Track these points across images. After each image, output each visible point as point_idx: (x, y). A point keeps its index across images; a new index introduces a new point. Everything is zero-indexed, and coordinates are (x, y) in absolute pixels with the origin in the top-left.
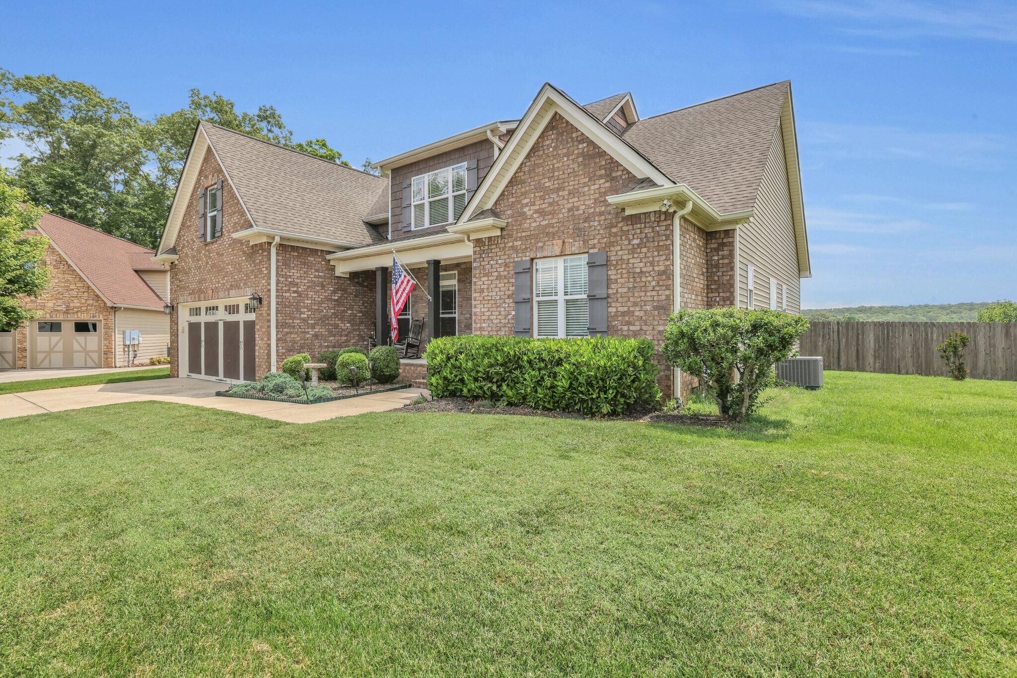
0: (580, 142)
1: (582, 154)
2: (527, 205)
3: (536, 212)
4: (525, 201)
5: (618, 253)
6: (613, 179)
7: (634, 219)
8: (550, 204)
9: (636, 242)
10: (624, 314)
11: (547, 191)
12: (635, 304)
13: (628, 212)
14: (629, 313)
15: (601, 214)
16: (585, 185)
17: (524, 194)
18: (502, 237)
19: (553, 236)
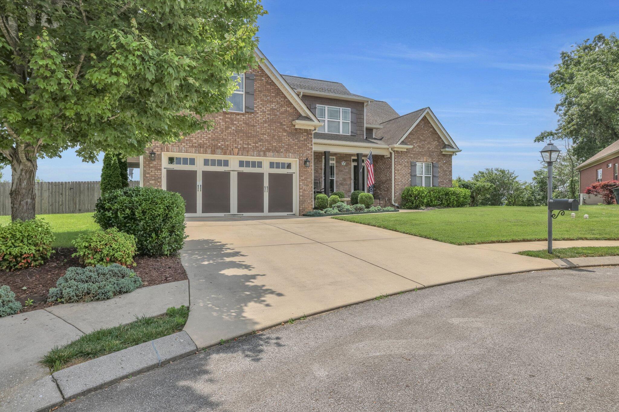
0: (431, 128)
1: (431, 132)
2: (415, 143)
3: (418, 146)
4: (414, 141)
5: (440, 164)
6: (439, 142)
7: (444, 155)
8: (422, 145)
9: (444, 162)
10: (442, 182)
11: (421, 140)
12: (444, 179)
13: (443, 153)
14: (443, 182)
15: (436, 151)
16: (432, 142)
17: (414, 139)
18: (406, 152)
19: (423, 155)
